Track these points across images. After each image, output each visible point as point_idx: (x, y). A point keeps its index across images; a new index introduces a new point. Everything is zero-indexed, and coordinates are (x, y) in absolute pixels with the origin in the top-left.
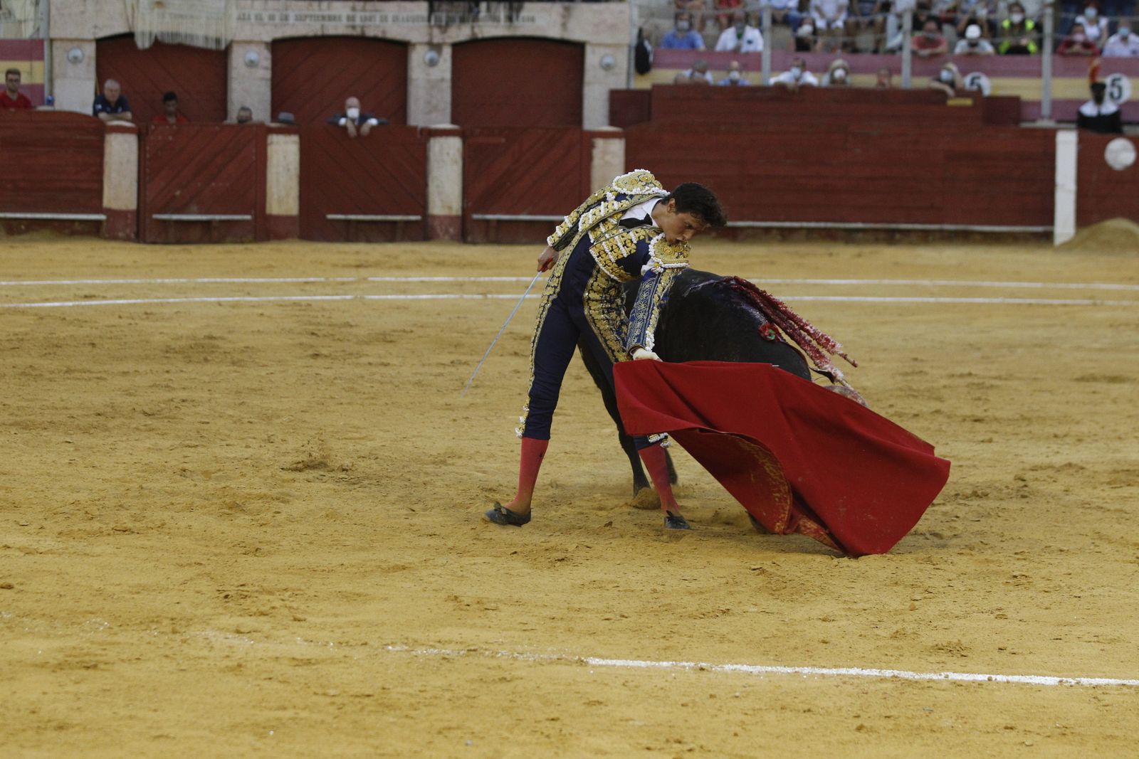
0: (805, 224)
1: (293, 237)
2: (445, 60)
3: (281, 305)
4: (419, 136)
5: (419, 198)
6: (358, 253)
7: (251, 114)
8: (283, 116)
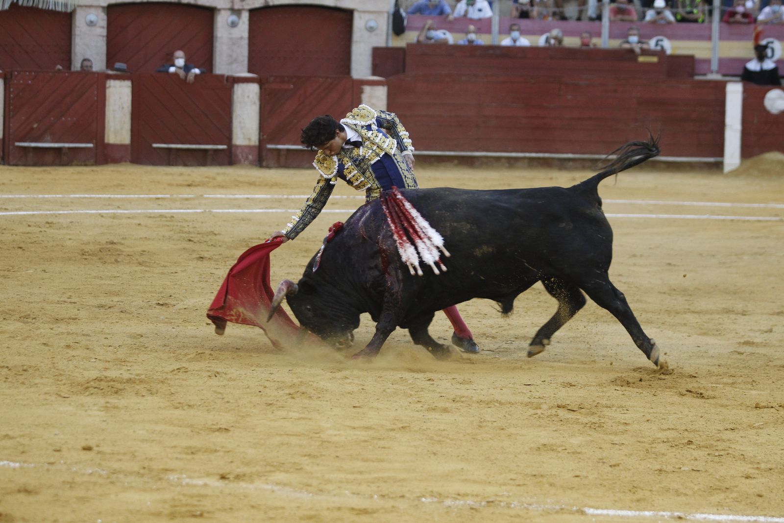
0: (528, 155)
1: (126, 161)
2: (244, 23)
3: (150, 217)
4: (225, 82)
5: (225, 131)
6: (181, 174)
7: (92, 63)
8: (118, 65)
